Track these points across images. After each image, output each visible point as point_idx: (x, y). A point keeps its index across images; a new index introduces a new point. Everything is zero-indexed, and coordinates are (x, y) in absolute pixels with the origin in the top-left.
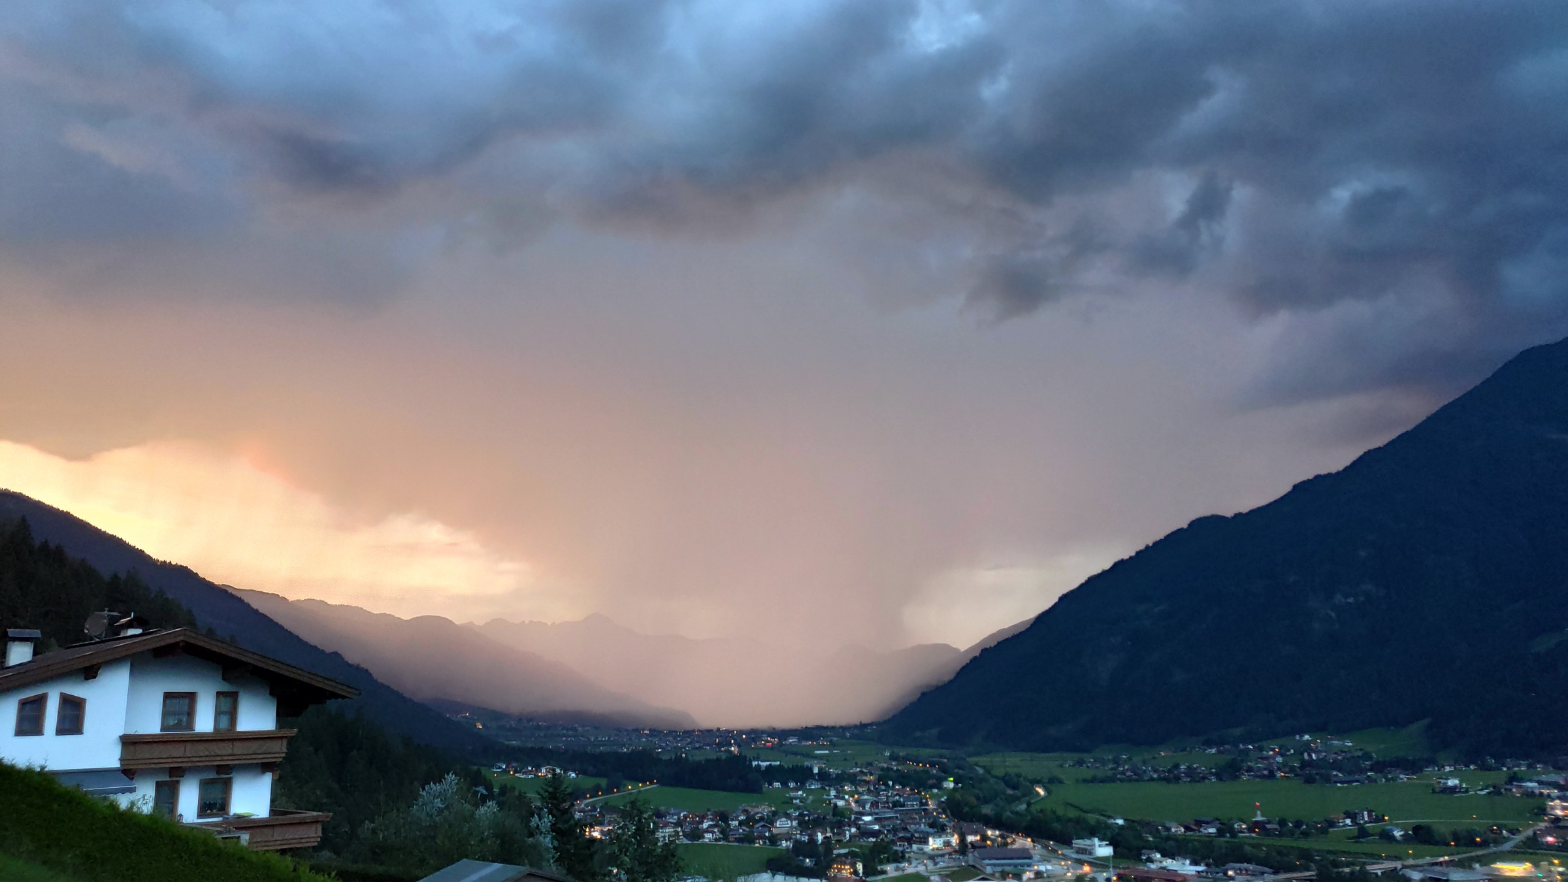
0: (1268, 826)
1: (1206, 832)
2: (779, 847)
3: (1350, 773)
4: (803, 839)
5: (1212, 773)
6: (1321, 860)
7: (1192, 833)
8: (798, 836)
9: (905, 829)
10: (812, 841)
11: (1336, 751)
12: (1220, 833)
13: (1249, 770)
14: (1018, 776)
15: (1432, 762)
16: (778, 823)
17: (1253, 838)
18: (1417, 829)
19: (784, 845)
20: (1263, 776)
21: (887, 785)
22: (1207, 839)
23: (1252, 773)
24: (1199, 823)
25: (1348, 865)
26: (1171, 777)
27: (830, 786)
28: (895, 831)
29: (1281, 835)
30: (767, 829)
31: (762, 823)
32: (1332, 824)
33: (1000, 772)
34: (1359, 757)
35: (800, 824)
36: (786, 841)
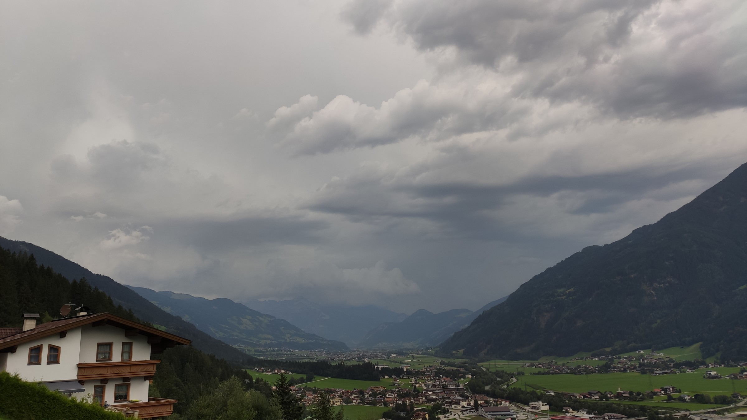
0: (624, 395)
1: (594, 398)
2: (389, 407)
3: (664, 369)
4: (400, 403)
5: (596, 369)
6: (650, 411)
7: (587, 399)
8: (398, 401)
9: (449, 398)
10: (404, 404)
11: (656, 359)
12: (601, 399)
13: (615, 368)
14: (503, 372)
15: (703, 363)
16: (388, 395)
17: (617, 401)
18: (696, 396)
19: (391, 406)
20: (621, 371)
21: (439, 377)
22: (595, 401)
23: (616, 370)
24: (590, 394)
25: (663, 413)
26: (576, 371)
27: (412, 377)
28: (443, 399)
29: (631, 399)
30: (383, 398)
31: (380, 396)
32: (655, 394)
33: (493, 370)
34: (667, 361)
35: (398, 396)
36: (392, 404)
